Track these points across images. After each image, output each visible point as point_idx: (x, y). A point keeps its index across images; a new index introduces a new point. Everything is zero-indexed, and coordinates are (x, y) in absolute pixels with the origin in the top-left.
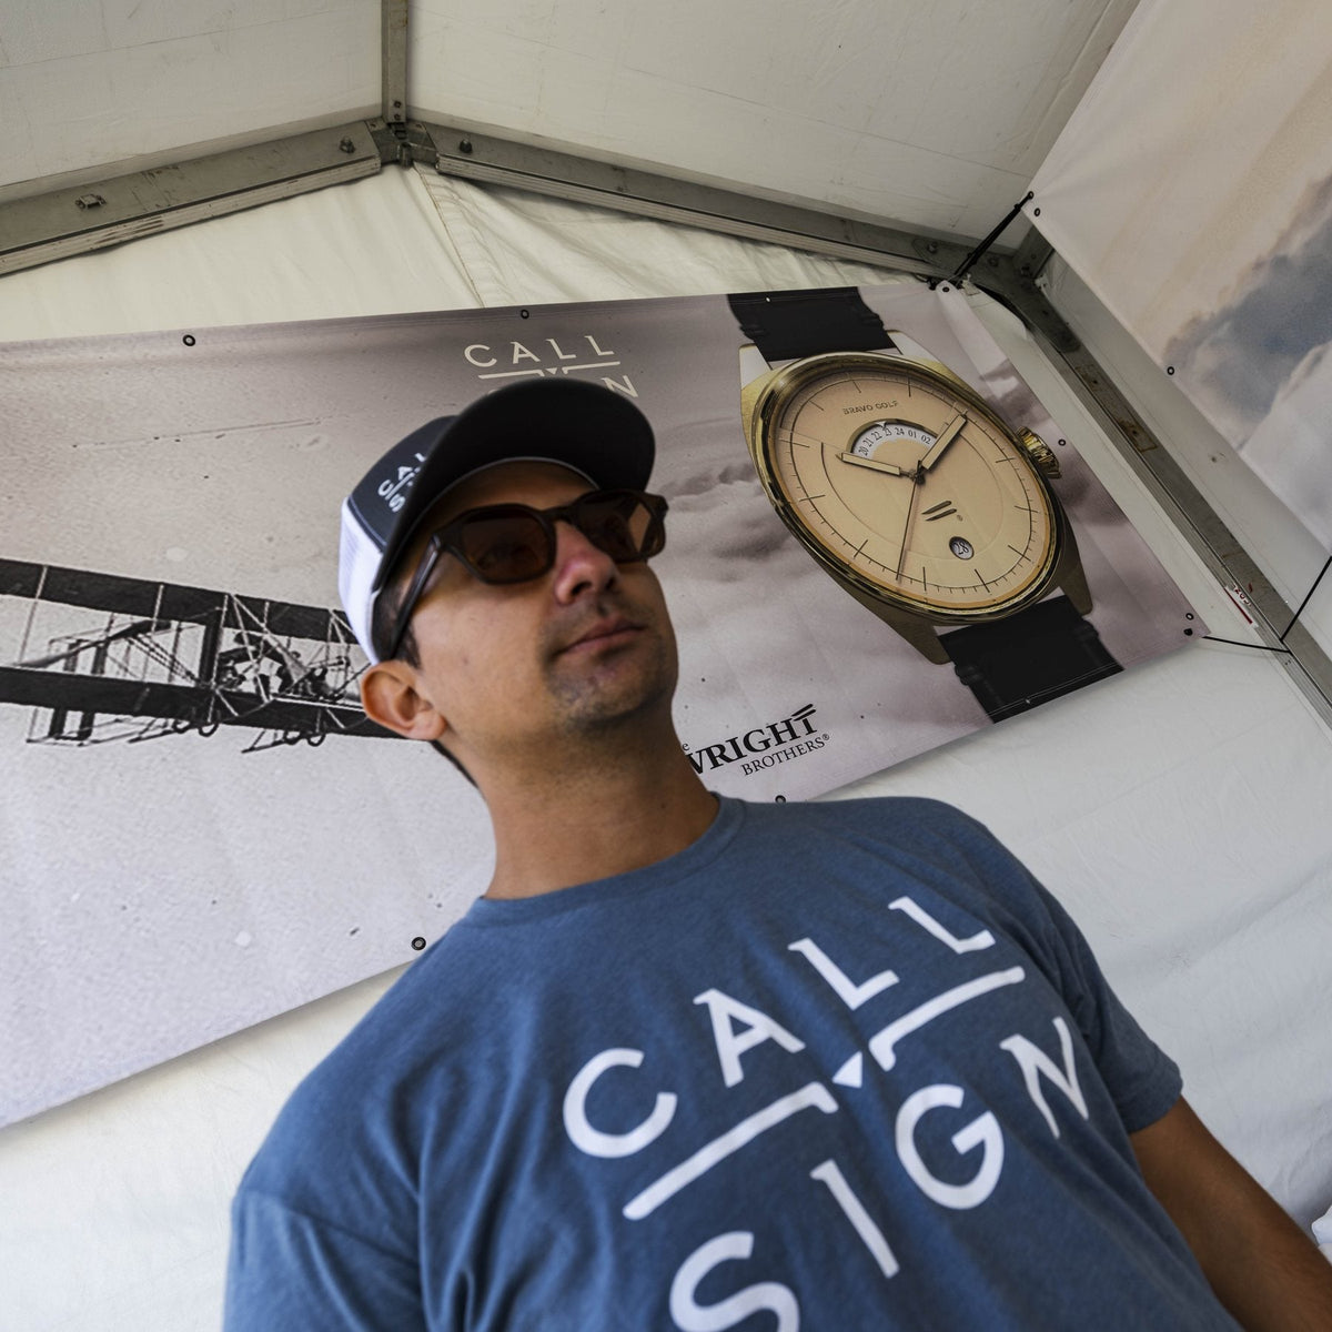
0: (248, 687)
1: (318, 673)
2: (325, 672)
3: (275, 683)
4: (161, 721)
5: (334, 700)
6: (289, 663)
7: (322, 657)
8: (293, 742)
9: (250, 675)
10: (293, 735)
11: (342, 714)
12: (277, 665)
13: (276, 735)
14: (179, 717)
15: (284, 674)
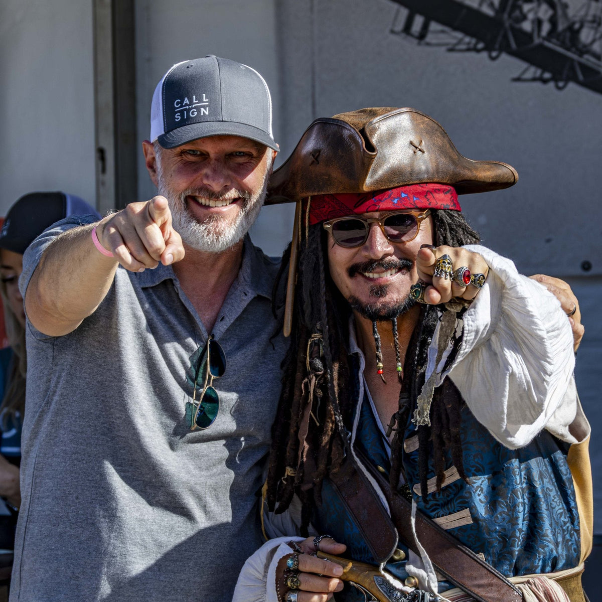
0: (527, 26)
1: (577, 26)
2: (582, 27)
3: (546, 27)
4: (467, 39)
5: (581, 53)
6: (560, 12)
7: (582, 13)
8: (545, 81)
9: (531, 16)
10: (547, 75)
11: (585, 68)
12: (550, 12)
13: (535, 73)
14: (479, 39)
15: (553, 21)
